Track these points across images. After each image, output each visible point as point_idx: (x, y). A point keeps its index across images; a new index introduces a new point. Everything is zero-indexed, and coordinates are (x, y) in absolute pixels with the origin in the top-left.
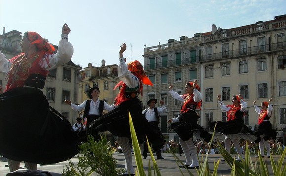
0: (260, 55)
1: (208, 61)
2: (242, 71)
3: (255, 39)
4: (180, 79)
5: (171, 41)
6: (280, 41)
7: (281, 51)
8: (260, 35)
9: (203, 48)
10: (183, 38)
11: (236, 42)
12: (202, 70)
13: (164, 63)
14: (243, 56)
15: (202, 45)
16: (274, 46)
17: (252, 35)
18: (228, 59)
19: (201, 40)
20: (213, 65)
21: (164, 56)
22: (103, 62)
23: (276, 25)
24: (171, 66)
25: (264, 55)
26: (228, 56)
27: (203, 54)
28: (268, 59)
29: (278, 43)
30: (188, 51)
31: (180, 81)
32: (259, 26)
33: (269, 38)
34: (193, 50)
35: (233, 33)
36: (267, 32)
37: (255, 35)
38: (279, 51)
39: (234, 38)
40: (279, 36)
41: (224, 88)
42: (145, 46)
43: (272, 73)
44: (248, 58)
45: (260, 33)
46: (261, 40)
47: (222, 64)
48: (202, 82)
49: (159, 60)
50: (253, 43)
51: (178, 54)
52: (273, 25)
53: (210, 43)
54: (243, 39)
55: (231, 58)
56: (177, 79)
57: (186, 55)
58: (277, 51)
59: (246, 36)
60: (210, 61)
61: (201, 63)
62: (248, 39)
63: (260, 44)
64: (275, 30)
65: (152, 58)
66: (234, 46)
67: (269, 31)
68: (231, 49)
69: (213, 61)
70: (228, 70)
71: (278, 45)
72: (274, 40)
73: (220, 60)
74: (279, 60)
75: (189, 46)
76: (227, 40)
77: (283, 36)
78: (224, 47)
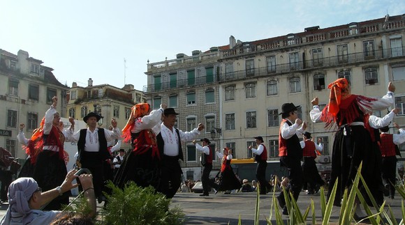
0: (292, 74)
1: (228, 80)
2: (270, 92)
3: (286, 55)
4: (194, 102)
5: (180, 56)
6: (316, 57)
7: (318, 69)
8: (292, 50)
9: (222, 65)
10: (196, 53)
11: (263, 58)
12: (221, 91)
13: (173, 84)
14: (272, 75)
15: (220, 61)
16: (310, 64)
17: (282, 50)
18: (254, 78)
19: (219, 55)
20: (234, 86)
21: (173, 74)
22: (90, 81)
23: (311, 39)
24: (182, 86)
25: (298, 74)
26: (253, 75)
27: (223, 72)
28: (302, 79)
29: (313, 60)
30: (203, 69)
31: (194, 105)
32: (291, 39)
33: (304, 54)
34: (209, 67)
35: (259, 47)
36: (300, 46)
37: (287, 50)
38: (316, 69)
39: (261, 54)
40: (315, 52)
41: (249, 113)
42: (148, 61)
43: (307, 95)
44: (278, 77)
45: (292, 48)
46: (293, 56)
47: (246, 84)
48: (221, 107)
49: (166, 79)
50: (283, 60)
51: (191, 72)
52: (307, 38)
53: (231, 58)
54: (271, 54)
55: (257, 78)
56: (190, 103)
57: (201, 73)
58: (313, 70)
59: (275, 51)
60: (232, 81)
61: (220, 83)
62: (278, 55)
63: (292, 61)
64: (310, 45)
65: (157, 77)
66: (260, 63)
67: (303, 46)
68: (256, 66)
69: (235, 81)
70: (253, 91)
71: (314, 63)
72: (309, 57)
73: (244, 79)
74: (315, 80)
75: (205, 63)
76: (251, 56)
77: (320, 51)
78: (248, 63)
